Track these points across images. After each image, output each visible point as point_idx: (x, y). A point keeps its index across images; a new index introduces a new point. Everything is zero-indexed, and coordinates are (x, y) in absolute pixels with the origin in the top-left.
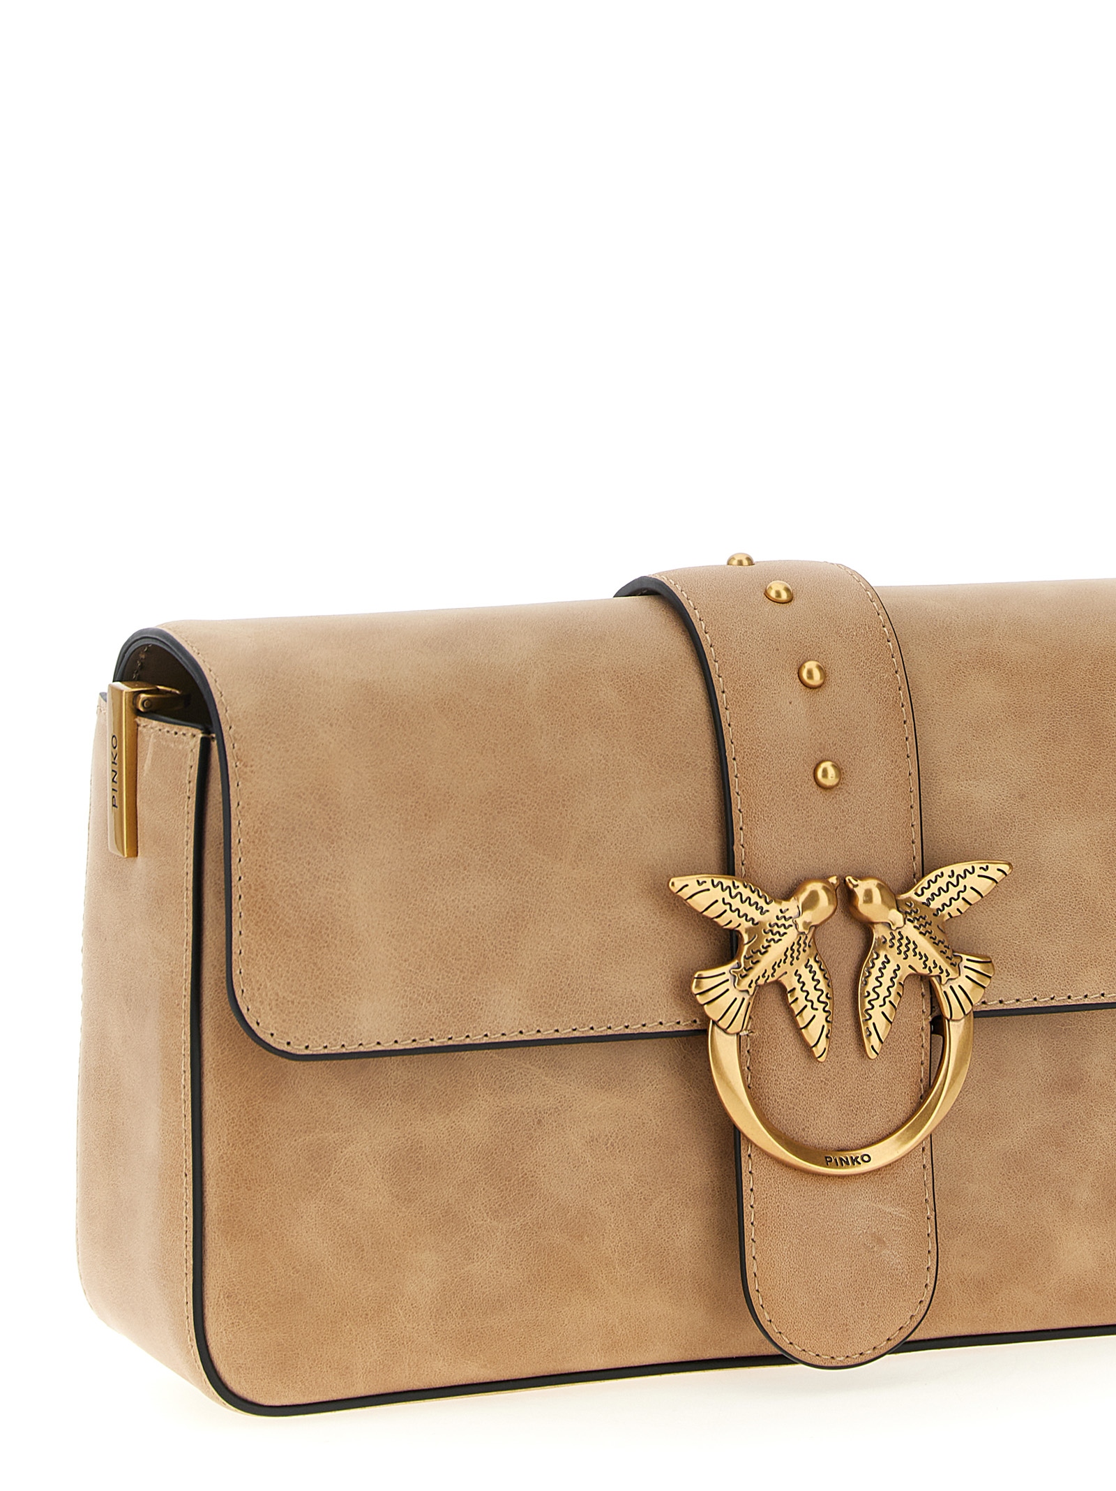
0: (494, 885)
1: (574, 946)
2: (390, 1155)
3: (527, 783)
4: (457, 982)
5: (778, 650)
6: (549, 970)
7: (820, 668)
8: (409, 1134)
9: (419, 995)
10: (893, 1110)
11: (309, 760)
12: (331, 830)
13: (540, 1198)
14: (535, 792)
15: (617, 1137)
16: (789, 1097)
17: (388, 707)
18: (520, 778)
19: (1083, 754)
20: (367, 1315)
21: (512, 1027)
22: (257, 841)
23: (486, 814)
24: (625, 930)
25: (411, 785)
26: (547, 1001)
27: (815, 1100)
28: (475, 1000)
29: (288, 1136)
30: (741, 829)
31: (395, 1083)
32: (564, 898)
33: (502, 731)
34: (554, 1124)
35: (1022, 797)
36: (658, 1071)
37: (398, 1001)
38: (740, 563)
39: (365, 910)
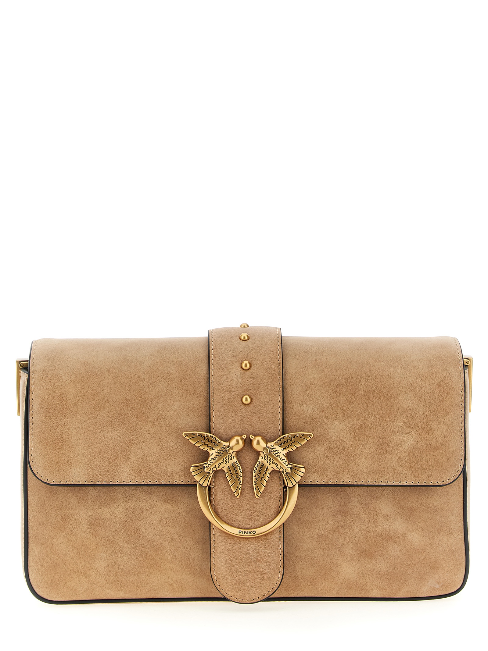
0: (122, 431)
1: (150, 454)
2: (90, 520)
3: (136, 397)
4: (107, 463)
5: (235, 356)
6: (141, 461)
7: (249, 363)
8: (96, 513)
9: (94, 467)
10: (267, 516)
11: (58, 386)
12: (64, 410)
13: (142, 538)
14: (139, 401)
15: (170, 519)
16: (227, 509)
17: (90, 370)
18: (134, 396)
19: (348, 398)
20: (82, 572)
21: (127, 480)
22: (37, 412)
23: (120, 407)
24: (169, 449)
25: (94, 396)
26: (140, 471)
27: (237, 511)
28: (113, 469)
29: (54, 511)
30: (214, 417)
31: (91, 496)
32: (147, 437)
33: (130, 379)
34: (148, 513)
35: (323, 411)
36: (185, 497)
37: (86, 468)
38: (244, 327)
39: (75, 437)
